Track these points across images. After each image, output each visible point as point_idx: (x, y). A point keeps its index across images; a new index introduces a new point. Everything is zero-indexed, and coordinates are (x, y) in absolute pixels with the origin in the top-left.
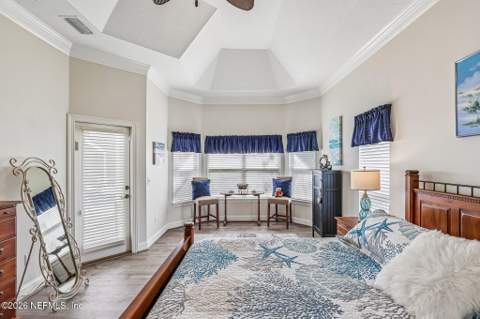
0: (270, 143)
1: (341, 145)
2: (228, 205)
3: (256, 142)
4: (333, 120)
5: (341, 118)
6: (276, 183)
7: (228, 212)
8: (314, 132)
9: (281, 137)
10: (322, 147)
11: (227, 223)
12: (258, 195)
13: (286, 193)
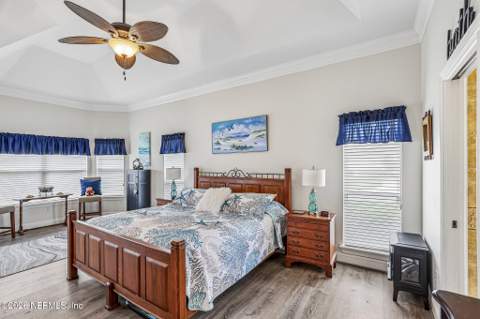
0: (76, 146)
1: (150, 152)
2: (23, 213)
3: (61, 144)
4: (143, 134)
5: (150, 134)
6: (85, 184)
7: (24, 220)
8: (123, 140)
9: (88, 141)
10: (130, 152)
11: (22, 232)
12: (66, 197)
13: (98, 192)
